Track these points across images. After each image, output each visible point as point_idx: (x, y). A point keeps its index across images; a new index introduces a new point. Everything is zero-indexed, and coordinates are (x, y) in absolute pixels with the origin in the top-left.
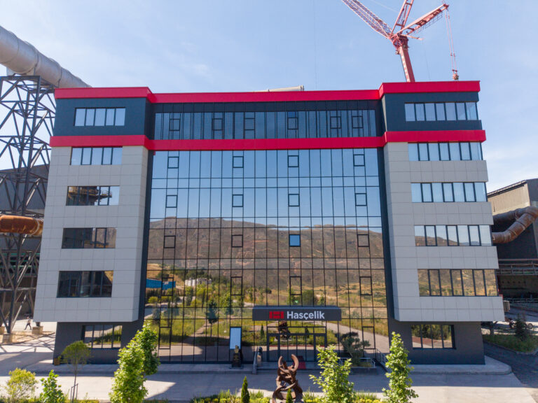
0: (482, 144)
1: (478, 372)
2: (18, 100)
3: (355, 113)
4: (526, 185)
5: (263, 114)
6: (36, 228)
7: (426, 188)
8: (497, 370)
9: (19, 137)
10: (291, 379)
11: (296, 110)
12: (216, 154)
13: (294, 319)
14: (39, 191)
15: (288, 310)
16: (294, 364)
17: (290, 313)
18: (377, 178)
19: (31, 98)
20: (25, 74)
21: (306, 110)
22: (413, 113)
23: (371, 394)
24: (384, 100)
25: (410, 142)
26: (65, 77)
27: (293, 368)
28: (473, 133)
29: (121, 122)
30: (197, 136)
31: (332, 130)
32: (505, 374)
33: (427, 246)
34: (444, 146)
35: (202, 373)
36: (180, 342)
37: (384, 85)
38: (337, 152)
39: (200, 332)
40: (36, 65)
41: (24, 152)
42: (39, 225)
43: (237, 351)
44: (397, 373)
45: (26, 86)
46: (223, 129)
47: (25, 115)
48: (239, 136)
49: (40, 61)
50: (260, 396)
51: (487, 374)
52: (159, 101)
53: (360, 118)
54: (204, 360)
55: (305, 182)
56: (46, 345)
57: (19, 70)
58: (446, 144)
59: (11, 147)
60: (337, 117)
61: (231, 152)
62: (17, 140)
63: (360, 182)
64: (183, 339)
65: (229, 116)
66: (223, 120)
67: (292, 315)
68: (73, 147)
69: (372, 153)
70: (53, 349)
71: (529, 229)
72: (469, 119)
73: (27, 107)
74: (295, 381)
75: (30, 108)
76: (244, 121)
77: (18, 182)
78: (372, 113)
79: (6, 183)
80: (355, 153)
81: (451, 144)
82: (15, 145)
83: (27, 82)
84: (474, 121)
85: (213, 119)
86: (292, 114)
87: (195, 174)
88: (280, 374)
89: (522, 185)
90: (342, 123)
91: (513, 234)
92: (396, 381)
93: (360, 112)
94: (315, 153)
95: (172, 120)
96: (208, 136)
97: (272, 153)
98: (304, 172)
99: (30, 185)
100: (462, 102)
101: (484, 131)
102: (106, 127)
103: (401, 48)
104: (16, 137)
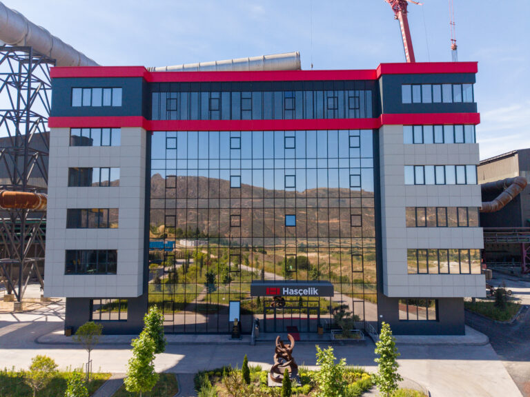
0: (476, 126)
1: (458, 343)
2: (11, 72)
3: (351, 93)
4: (516, 155)
5: (260, 93)
6: (38, 203)
7: (419, 170)
8: (476, 341)
9: (14, 110)
10: (287, 356)
11: (294, 90)
12: (214, 134)
13: (289, 295)
14: (38, 164)
15: (284, 287)
16: (290, 344)
17: (286, 289)
18: (372, 160)
19: (24, 70)
20: (16, 44)
21: (303, 89)
22: (410, 94)
23: (360, 367)
24: (381, 81)
25: (405, 124)
26: (56, 45)
27: (290, 347)
28: (468, 115)
29: (118, 102)
30: (195, 117)
31: (329, 111)
32: (483, 345)
33: (417, 226)
34: (438, 129)
35: (204, 344)
36: (181, 310)
37: (383, 65)
38: (333, 133)
39: (201, 298)
40: (26, 35)
41: (20, 125)
42: (41, 200)
43: (236, 324)
44: (385, 360)
45: (17, 56)
46: (220, 109)
47: (19, 86)
48: (236, 117)
49: (30, 30)
50: (259, 370)
51: (466, 345)
52: (157, 80)
53: (357, 99)
54: (205, 331)
55: (301, 164)
56: (56, 314)
57: (10, 41)
58: (441, 127)
59: (7, 120)
60: (334, 97)
61: (229, 132)
62: (13, 114)
63: (355, 163)
64: (185, 307)
65: (226, 95)
66: (220, 100)
67: (287, 291)
68: (71, 128)
69: (367, 135)
70: (64, 318)
71: (517, 199)
72: (464, 101)
73: (20, 79)
74: (291, 358)
75: (23, 79)
76: (241, 101)
77: (16, 155)
78: (369, 93)
79: (4, 157)
80: (351, 135)
81: (445, 127)
82: (11, 118)
83: (18, 53)
84: (469, 103)
85: (210, 99)
86: (289, 94)
87: (193, 155)
88: (277, 352)
89: (513, 155)
90: (339, 104)
91: (500, 204)
92: (384, 366)
93: (357, 92)
94: (311, 134)
95: (169, 99)
96: (205, 117)
97: (269, 134)
98: (300, 153)
99: (29, 158)
100: (458, 84)
101: (479, 114)
102: (103, 108)
103: (400, 12)
104: (12, 111)
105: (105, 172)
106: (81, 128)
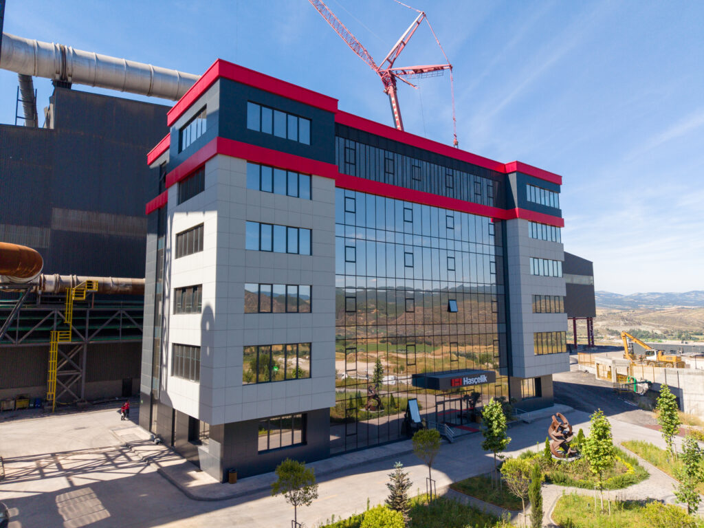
13: (468, 385)
67: (467, 381)
105: (293, 232)
106: (261, 164)
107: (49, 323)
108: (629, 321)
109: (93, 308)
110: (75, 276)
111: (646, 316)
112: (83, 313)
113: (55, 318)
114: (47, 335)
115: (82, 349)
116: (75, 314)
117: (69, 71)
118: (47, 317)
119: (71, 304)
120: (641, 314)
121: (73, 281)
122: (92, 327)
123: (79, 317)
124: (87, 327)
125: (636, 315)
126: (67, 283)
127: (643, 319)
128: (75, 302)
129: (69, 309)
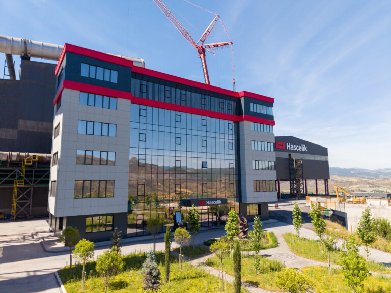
0: (274, 126)
3: (229, 102)
13: (209, 205)
15: (207, 200)
22: (253, 108)
24: (242, 99)
28: (270, 121)
29: (114, 80)
30: (157, 99)
31: (220, 109)
37: (244, 92)
46: (170, 97)
53: (231, 105)
60: (222, 102)
66: (170, 91)
67: (208, 203)
68: (81, 91)
76: (181, 95)
80: (229, 123)
81: (264, 125)
84: (271, 116)
86: (204, 96)
90: (224, 106)
95: (141, 85)
96: (162, 100)
100: (268, 106)
101: (275, 121)
105: (105, 126)
106: (88, 93)
107: (13, 176)
108: (372, 185)
109: (36, 169)
110: (27, 153)
111: (383, 182)
112: (31, 172)
113: (17, 174)
114: (12, 182)
115: (30, 190)
116: (27, 172)
117: (28, 52)
118: (13, 173)
119: (25, 166)
120: (380, 181)
121: (26, 155)
122: (36, 179)
123: (28, 174)
124: (33, 179)
125: (377, 181)
126: (23, 156)
127: (381, 184)
128: (27, 166)
129: (24, 169)
